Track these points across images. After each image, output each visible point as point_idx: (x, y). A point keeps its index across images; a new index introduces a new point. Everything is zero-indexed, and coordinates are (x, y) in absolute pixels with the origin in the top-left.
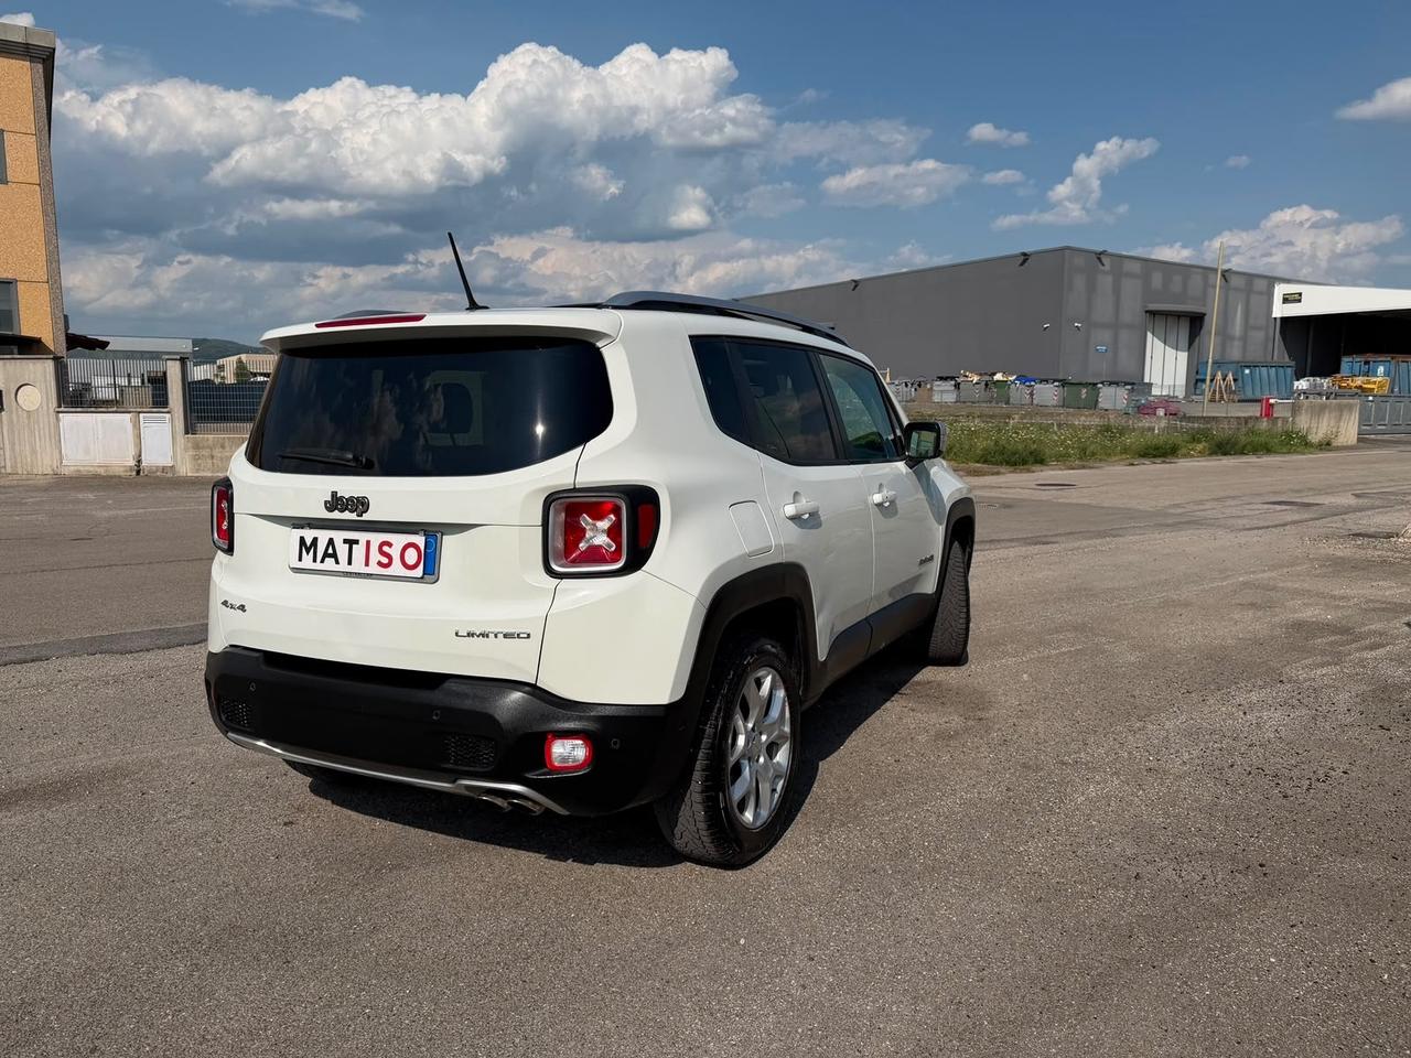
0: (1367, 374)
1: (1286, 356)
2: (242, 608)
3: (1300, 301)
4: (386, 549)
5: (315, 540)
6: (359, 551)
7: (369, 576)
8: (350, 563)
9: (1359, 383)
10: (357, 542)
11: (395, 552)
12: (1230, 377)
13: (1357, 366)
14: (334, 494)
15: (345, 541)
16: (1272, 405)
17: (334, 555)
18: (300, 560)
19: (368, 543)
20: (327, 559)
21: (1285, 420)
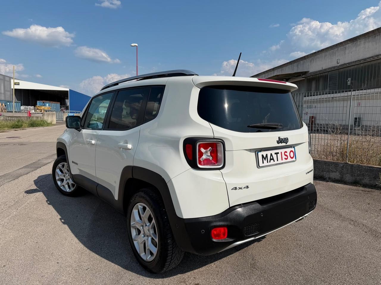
0: (44, 106)
1: (16, 100)
2: (247, 187)
3: (19, 85)
4: (286, 154)
5: (267, 155)
6: (279, 155)
7: (282, 163)
8: (278, 161)
9: (43, 108)
10: (278, 153)
11: (288, 154)
12: (4, 105)
13: (41, 104)
14: (279, 138)
15: (275, 153)
16: (31, 113)
17: (273, 159)
18: (263, 163)
19: (281, 152)
20: (271, 161)
21: (41, 117)
